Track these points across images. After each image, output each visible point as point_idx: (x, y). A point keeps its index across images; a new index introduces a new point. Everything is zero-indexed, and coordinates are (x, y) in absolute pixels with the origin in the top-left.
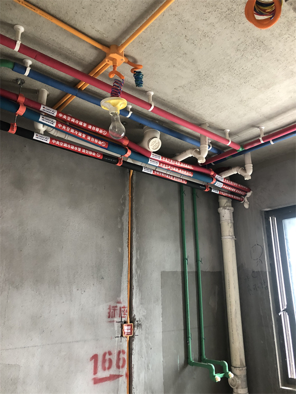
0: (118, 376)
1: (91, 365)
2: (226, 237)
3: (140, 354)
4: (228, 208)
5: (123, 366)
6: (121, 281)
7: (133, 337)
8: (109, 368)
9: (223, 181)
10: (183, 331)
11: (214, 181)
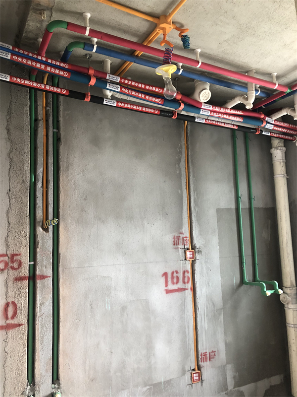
0: (185, 289)
1: (163, 280)
2: (278, 176)
3: (201, 273)
4: (280, 148)
5: (188, 282)
6: (182, 216)
7: (195, 260)
8: (177, 283)
9: (273, 123)
10: (238, 258)
11: (264, 124)
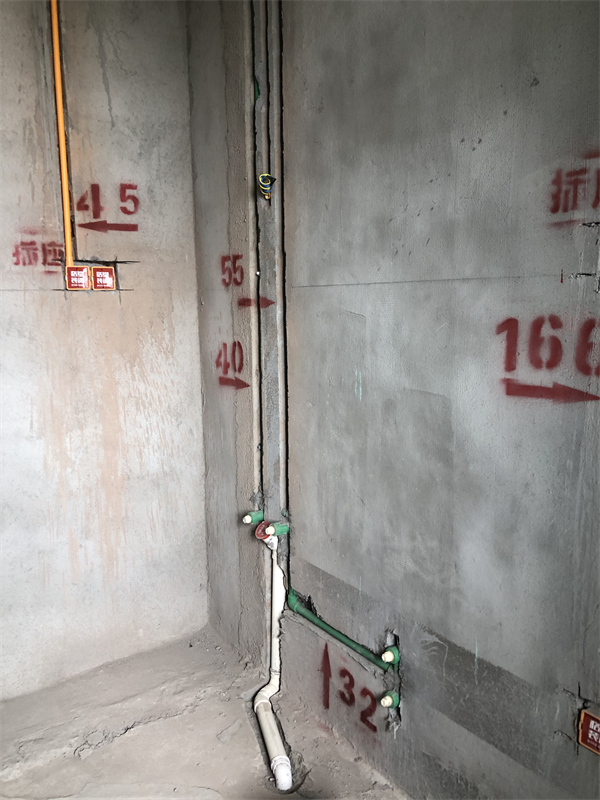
0: (584, 396)
1: (498, 346)
8: (552, 364)
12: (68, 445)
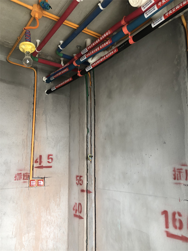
8: (181, 228)
12: (24, 240)
